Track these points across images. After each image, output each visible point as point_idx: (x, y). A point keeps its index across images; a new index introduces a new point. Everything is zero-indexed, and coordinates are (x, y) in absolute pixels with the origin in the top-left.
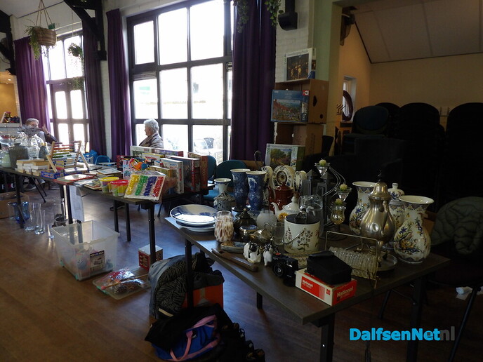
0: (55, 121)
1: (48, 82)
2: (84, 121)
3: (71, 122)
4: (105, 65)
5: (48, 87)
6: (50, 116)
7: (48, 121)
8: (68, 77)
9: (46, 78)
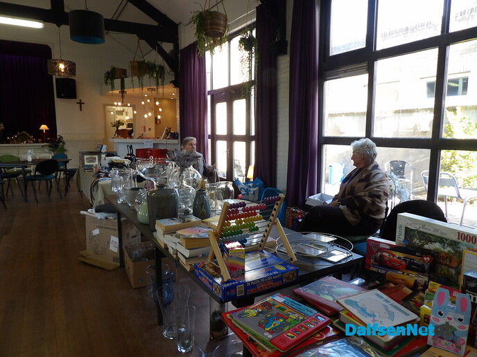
0: (214, 138)
1: (209, 93)
2: (247, 139)
3: (231, 138)
4: (284, 63)
5: (209, 97)
6: (209, 132)
7: (206, 137)
8: (232, 84)
9: (208, 88)
